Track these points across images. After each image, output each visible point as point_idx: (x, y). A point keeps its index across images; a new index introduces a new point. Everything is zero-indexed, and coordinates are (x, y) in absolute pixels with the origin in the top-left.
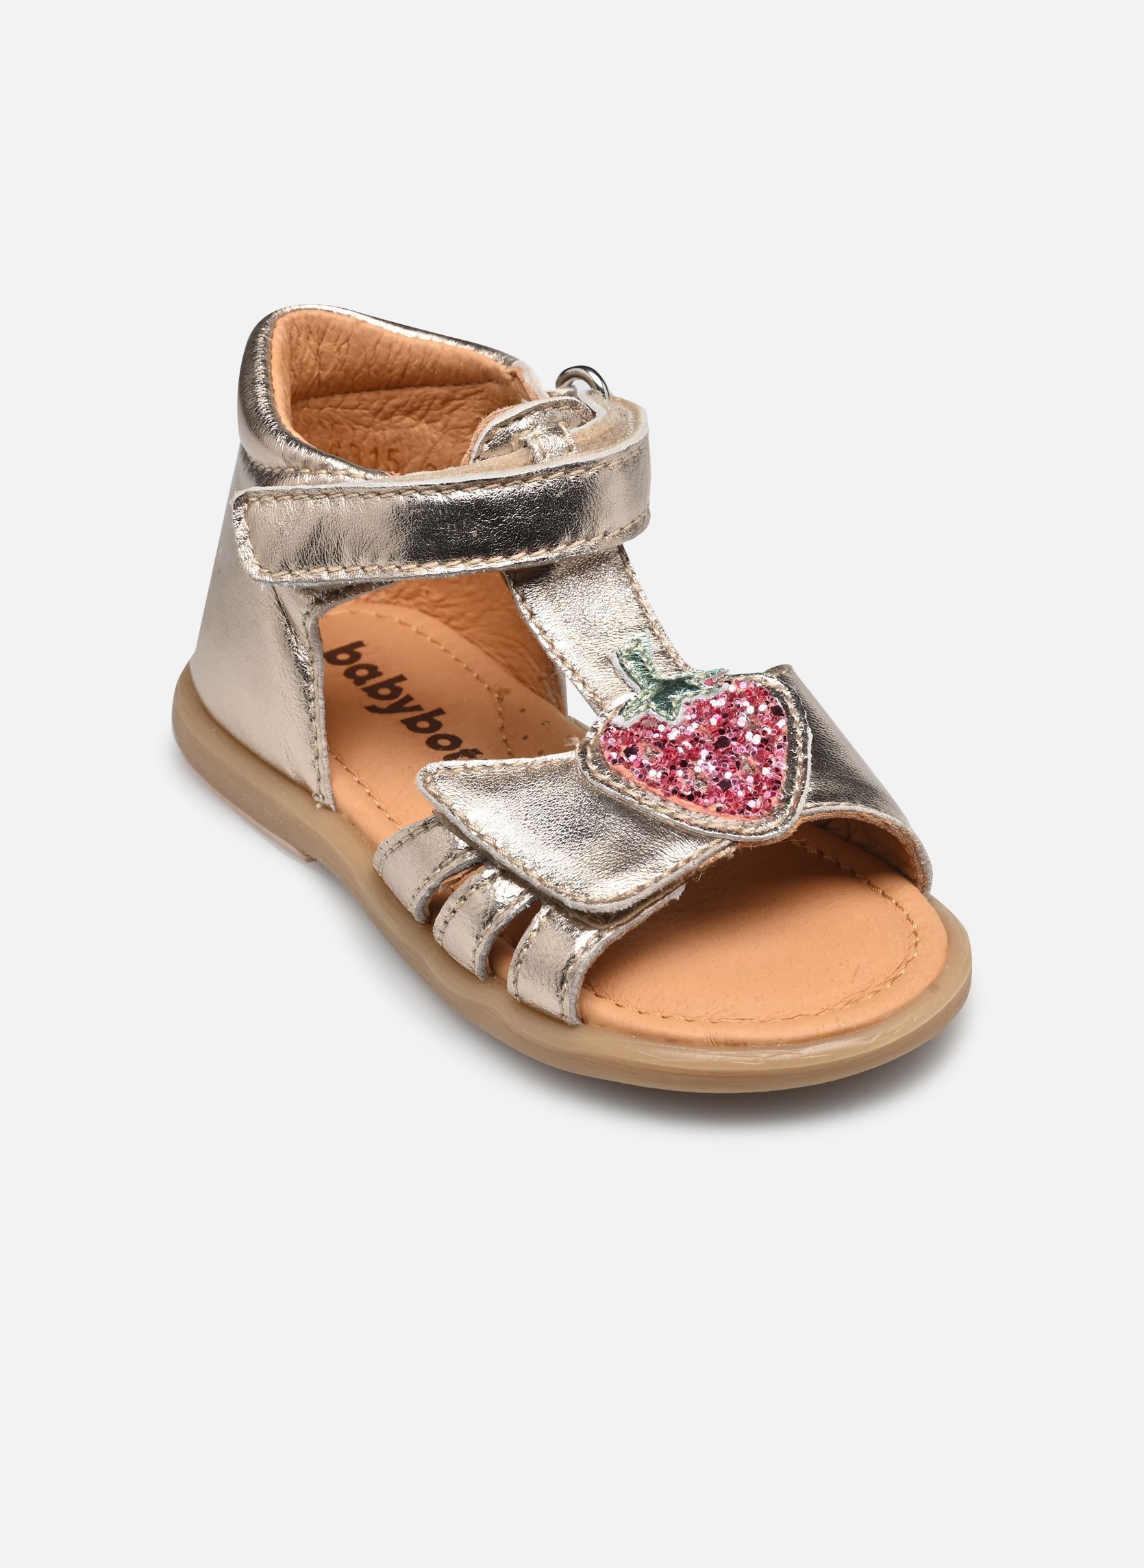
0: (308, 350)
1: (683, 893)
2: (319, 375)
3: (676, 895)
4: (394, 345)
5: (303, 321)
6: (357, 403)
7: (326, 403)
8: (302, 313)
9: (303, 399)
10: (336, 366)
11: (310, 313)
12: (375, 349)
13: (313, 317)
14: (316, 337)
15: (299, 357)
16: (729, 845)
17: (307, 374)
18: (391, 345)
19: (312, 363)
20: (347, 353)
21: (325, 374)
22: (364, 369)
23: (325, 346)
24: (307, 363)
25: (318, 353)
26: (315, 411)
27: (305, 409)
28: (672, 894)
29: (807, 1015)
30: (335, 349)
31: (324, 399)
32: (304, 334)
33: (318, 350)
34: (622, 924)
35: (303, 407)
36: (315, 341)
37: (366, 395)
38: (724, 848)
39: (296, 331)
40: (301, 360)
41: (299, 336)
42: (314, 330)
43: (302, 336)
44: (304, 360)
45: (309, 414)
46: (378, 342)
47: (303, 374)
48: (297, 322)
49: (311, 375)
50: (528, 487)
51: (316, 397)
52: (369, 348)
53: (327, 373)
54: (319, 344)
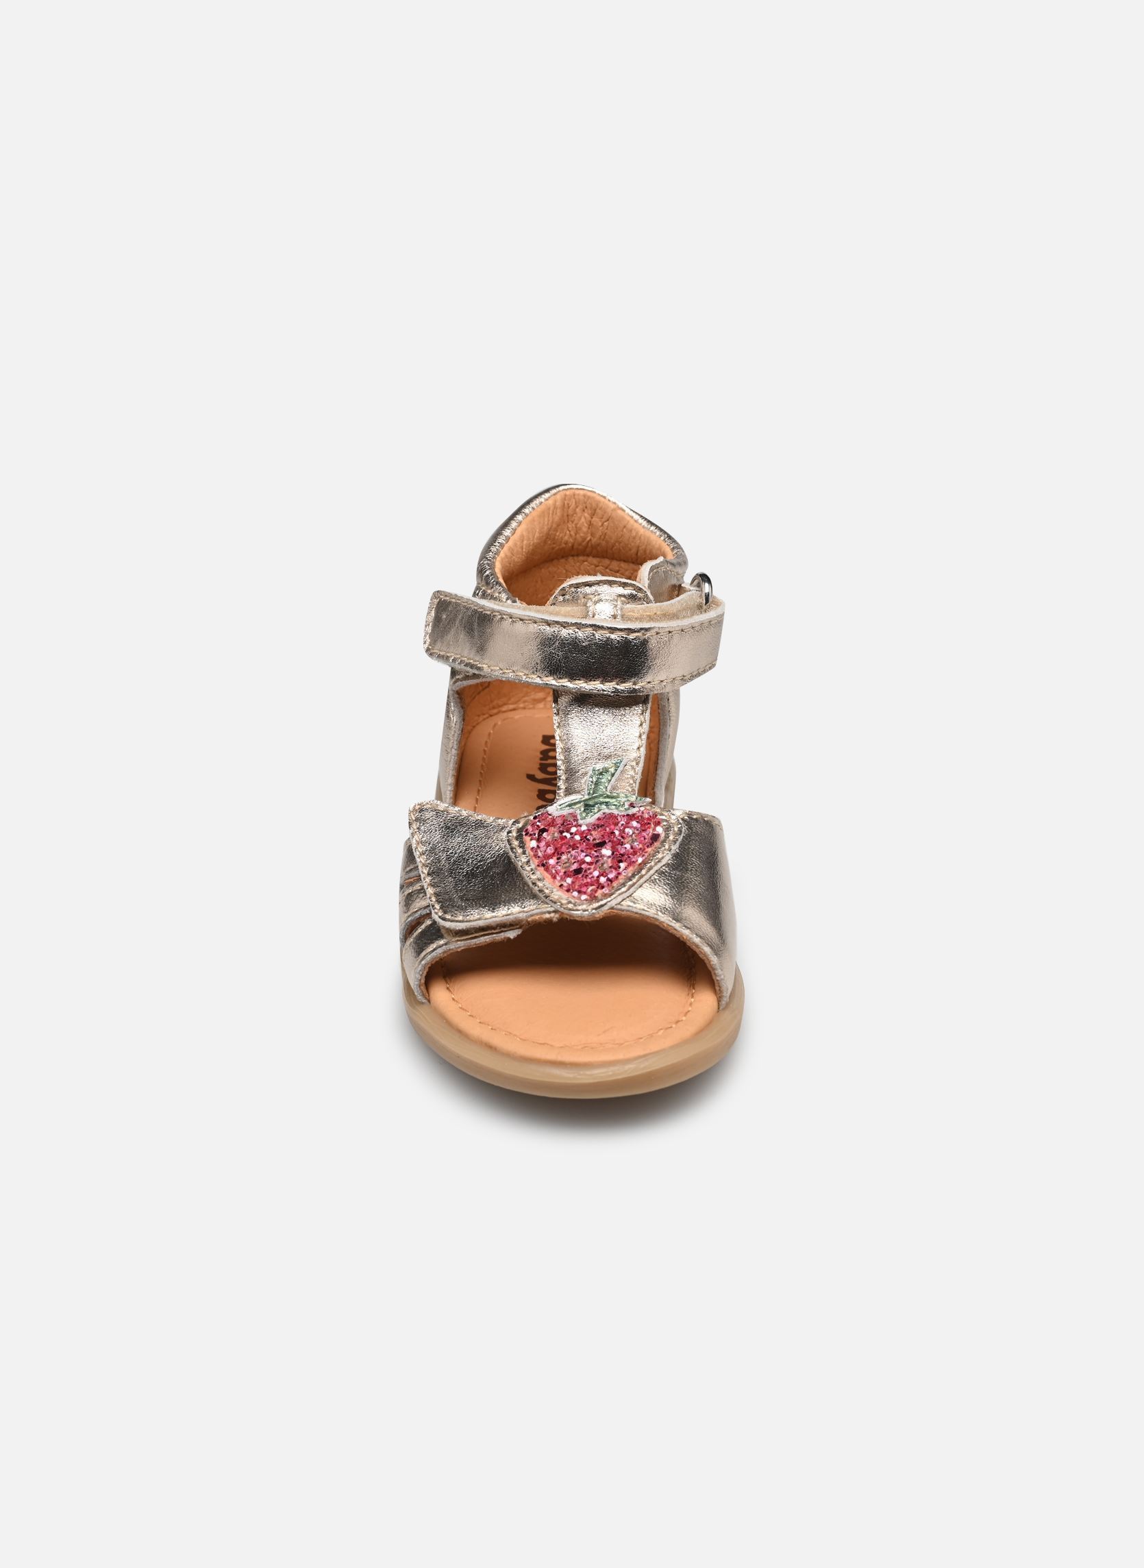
0: (583, 520)
1: (518, 936)
2: (590, 540)
3: (512, 934)
4: (633, 531)
5: (582, 498)
6: (617, 568)
7: (599, 563)
8: (582, 492)
9: (584, 555)
10: (601, 536)
11: (589, 494)
12: (622, 531)
13: (589, 497)
14: (590, 512)
15: (575, 522)
16: (554, 912)
17: (581, 537)
18: (631, 531)
19: (585, 529)
20: (607, 529)
21: (594, 540)
22: (617, 544)
23: (596, 520)
24: (580, 529)
25: (590, 524)
26: (593, 566)
27: (586, 563)
28: (507, 932)
29: (551, 1046)
30: (600, 524)
31: (598, 559)
32: (580, 507)
33: (590, 522)
34: (461, 941)
35: (584, 561)
36: (588, 514)
37: (623, 565)
38: (549, 912)
39: (574, 503)
40: (576, 524)
41: (577, 507)
42: (589, 506)
43: (579, 508)
44: (578, 526)
45: (588, 568)
46: (625, 527)
47: (578, 535)
48: (576, 497)
49: (584, 539)
50: (565, 633)
51: (594, 557)
52: (619, 529)
53: (595, 539)
54: (592, 518)
